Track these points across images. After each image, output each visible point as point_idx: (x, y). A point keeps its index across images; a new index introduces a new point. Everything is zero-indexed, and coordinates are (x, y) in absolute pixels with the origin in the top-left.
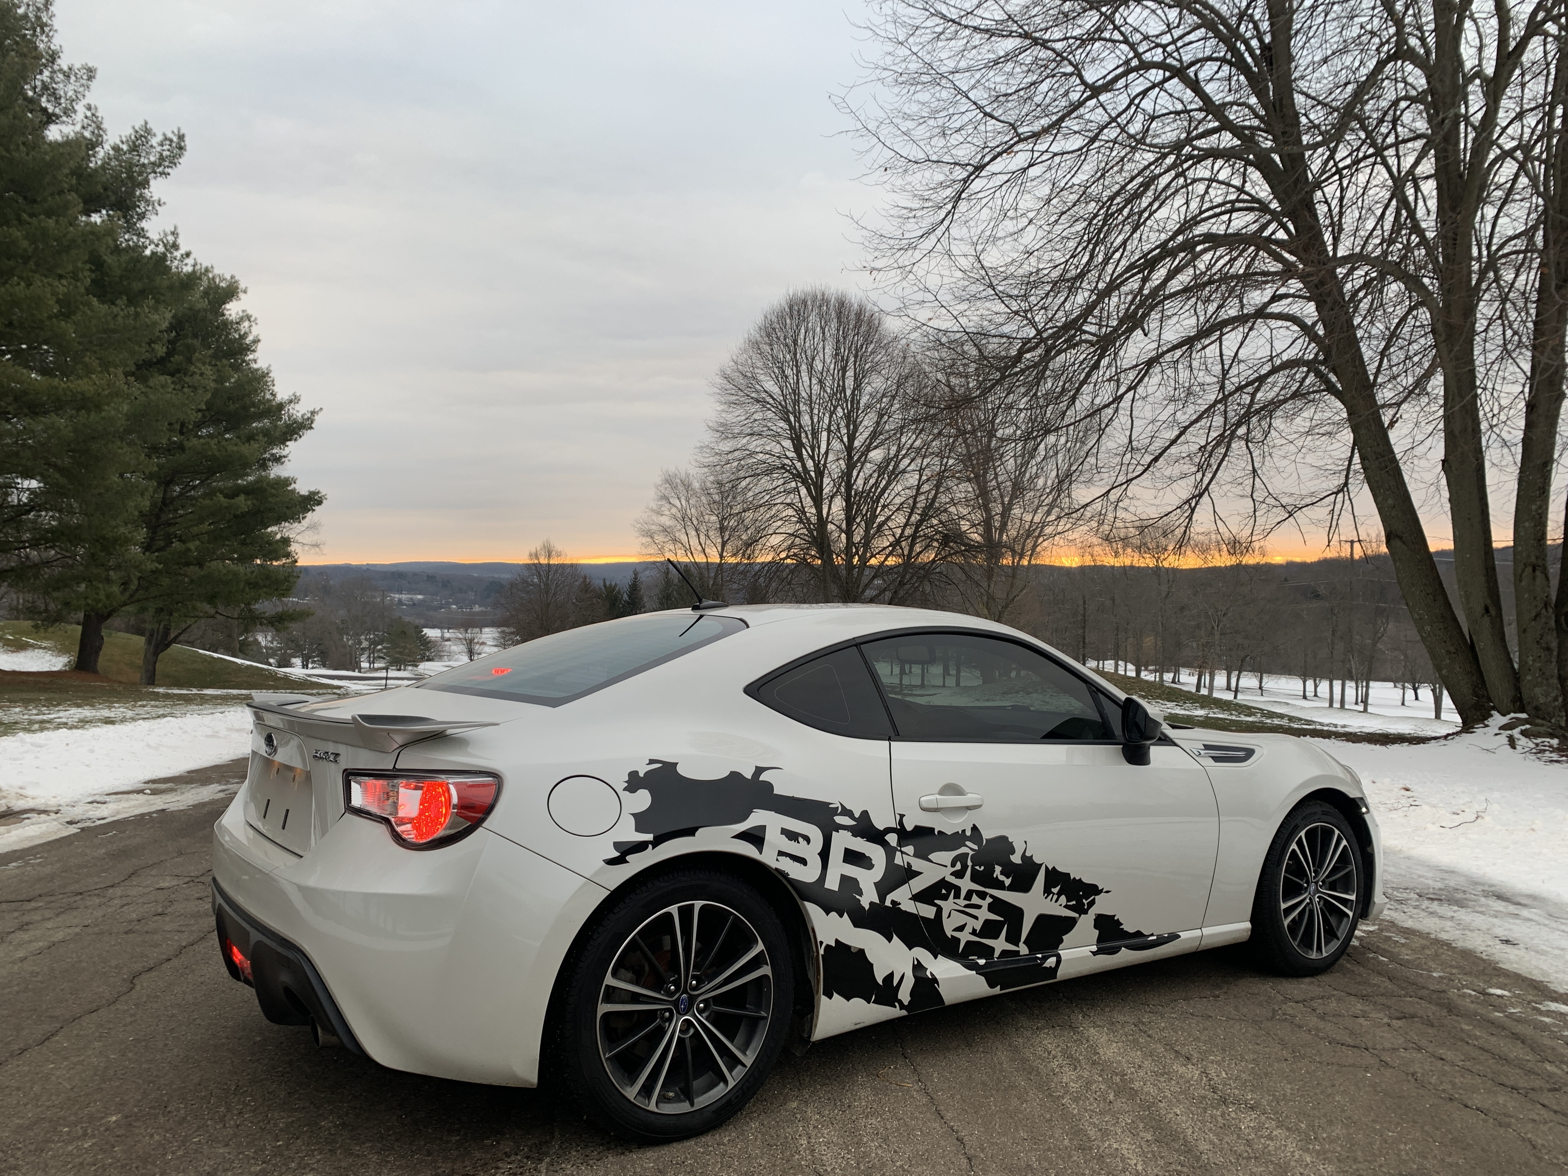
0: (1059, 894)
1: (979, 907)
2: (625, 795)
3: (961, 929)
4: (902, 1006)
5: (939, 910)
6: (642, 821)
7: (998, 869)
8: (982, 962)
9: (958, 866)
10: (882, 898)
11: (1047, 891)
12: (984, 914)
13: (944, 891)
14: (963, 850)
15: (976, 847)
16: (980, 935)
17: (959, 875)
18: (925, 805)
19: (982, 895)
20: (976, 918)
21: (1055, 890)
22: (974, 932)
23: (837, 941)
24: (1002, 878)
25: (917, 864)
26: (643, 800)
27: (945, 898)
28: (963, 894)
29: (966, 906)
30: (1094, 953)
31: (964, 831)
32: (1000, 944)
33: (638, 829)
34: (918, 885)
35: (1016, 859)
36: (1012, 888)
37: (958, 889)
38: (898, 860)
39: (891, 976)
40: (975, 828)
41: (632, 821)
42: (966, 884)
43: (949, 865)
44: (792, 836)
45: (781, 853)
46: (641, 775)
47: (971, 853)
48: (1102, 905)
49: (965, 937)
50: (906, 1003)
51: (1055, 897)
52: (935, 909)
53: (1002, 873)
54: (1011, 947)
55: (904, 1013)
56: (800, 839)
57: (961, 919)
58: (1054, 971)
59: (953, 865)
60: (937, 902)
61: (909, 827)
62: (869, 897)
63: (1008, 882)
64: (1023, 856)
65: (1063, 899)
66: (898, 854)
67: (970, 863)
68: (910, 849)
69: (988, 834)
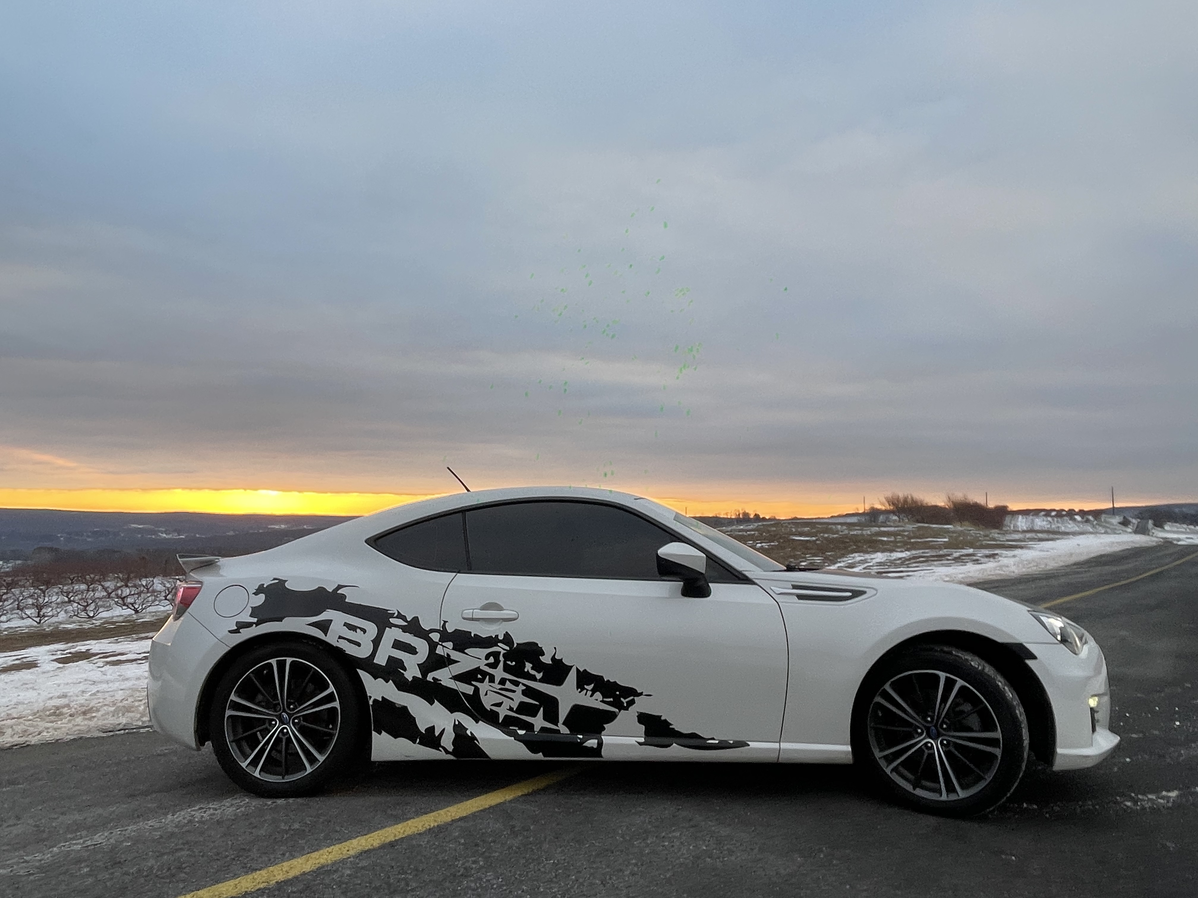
0: (594, 691)
1: (513, 691)
2: (252, 597)
3: (498, 705)
4: (447, 752)
5: (477, 690)
6: (255, 611)
7: (528, 665)
8: (521, 732)
9: (492, 660)
10: (424, 675)
11: (581, 687)
12: (518, 697)
13: (479, 676)
14: (495, 649)
15: (508, 648)
16: (515, 712)
17: (494, 666)
18: (465, 616)
19: (516, 684)
20: (512, 699)
21: (589, 687)
22: (511, 709)
23: (383, 698)
24: (533, 672)
25: (455, 655)
26: (260, 600)
27: (482, 681)
28: (497, 680)
29: (500, 689)
30: (640, 744)
31: (497, 636)
33: (252, 615)
34: (456, 669)
35: (546, 659)
36: (543, 681)
37: (492, 676)
39: (432, 728)
40: (507, 635)
41: (250, 611)
42: (499, 673)
43: (483, 658)
44: (352, 628)
45: (340, 637)
46: (266, 586)
47: (503, 652)
48: (641, 705)
49: (503, 712)
50: (450, 750)
51: (589, 693)
52: (473, 688)
53: (532, 668)
54: (550, 726)
55: (449, 757)
56: (358, 630)
57: (498, 698)
58: (596, 751)
59: (487, 659)
60: (474, 683)
62: (412, 673)
63: (539, 676)
64: (553, 658)
65: (598, 695)
66: (439, 646)
67: (502, 659)
68: (450, 645)
69: (518, 639)
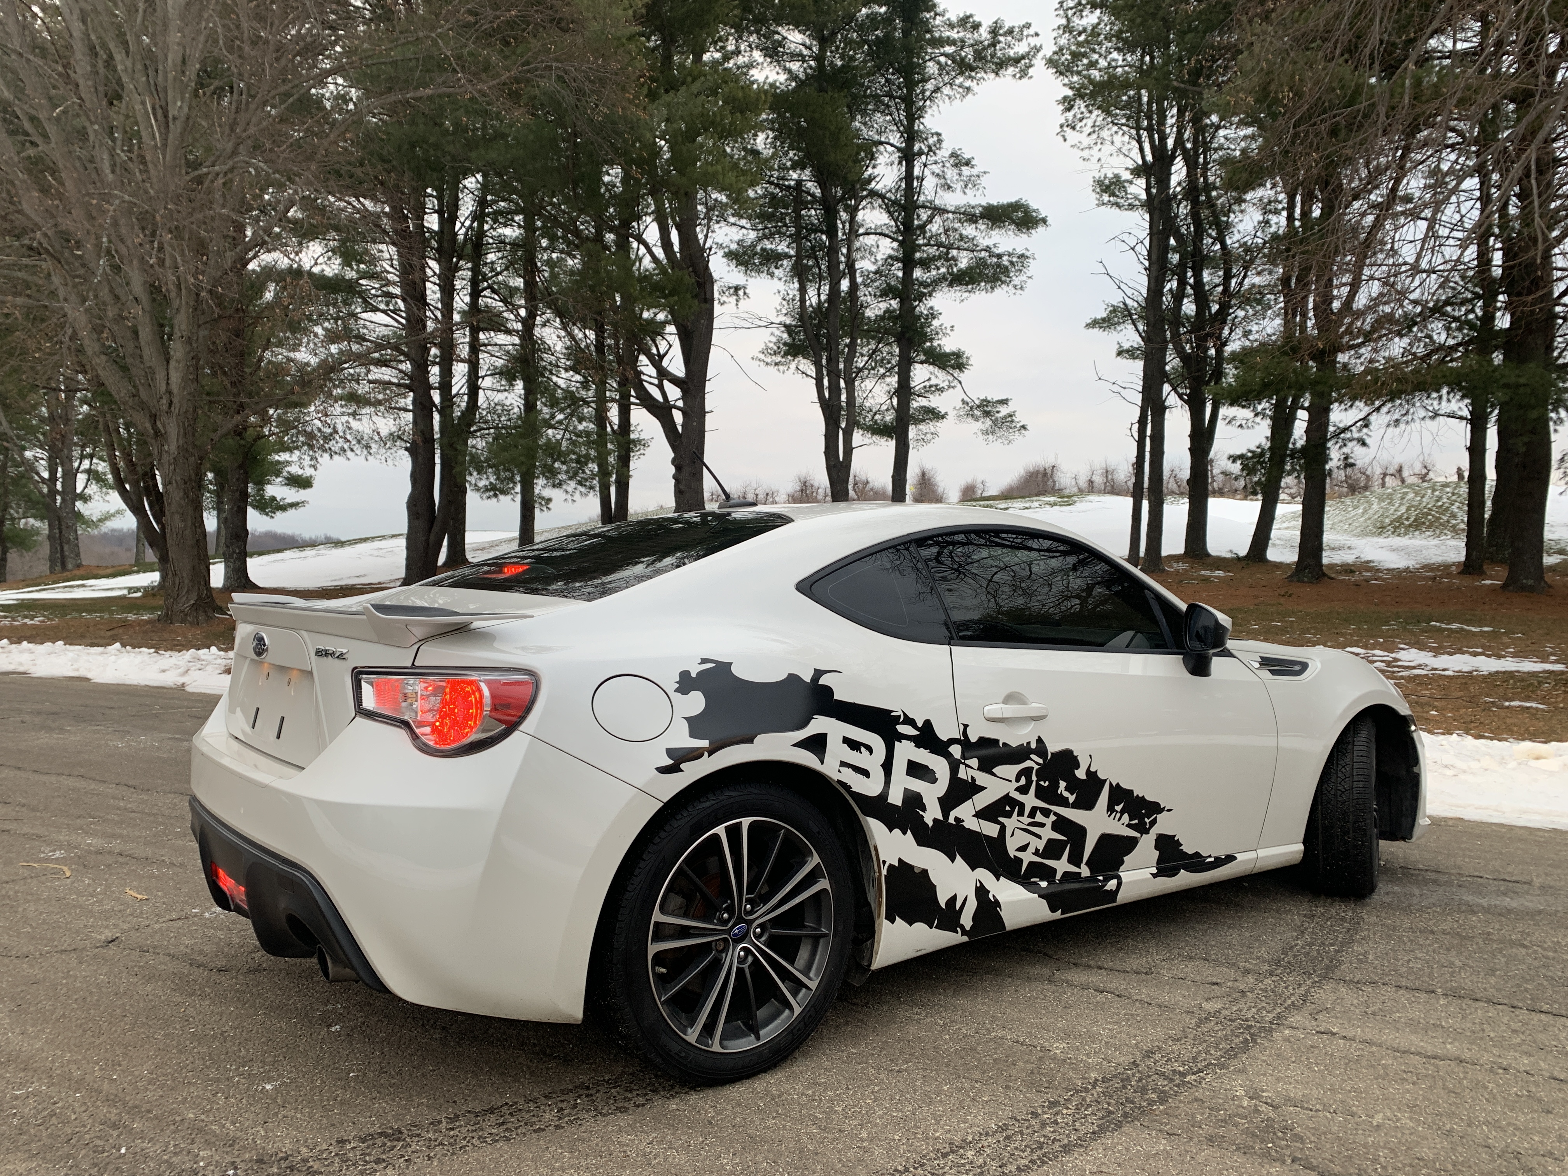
0: (1122, 812)
1: (1042, 825)
2: (677, 697)
3: (1023, 848)
4: (964, 932)
5: (1003, 828)
6: (696, 725)
7: (1063, 784)
8: (1044, 884)
9: (1023, 781)
10: (946, 815)
11: (1111, 809)
12: (1048, 833)
13: (1008, 808)
14: (1028, 764)
16: (1043, 855)
17: (1023, 790)
18: (987, 716)
19: (1046, 813)
20: (1039, 837)
21: (1118, 808)
22: (1037, 853)
23: (900, 860)
24: (1066, 794)
25: (982, 778)
26: (696, 703)
27: (1009, 815)
28: (1027, 811)
29: (1030, 824)
30: (1154, 876)
31: (1029, 743)
32: (1062, 866)
33: (693, 734)
34: (982, 800)
35: (1081, 773)
36: (1075, 805)
37: (1022, 806)
38: (962, 773)
39: (953, 899)
40: (1040, 740)
41: (685, 726)
42: (1030, 800)
43: (1014, 780)
44: (854, 745)
45: (843, 764)
46: (694, 675)
47: (1036, 767)
49: (1027, 857)
50: (968, 928)
51: (1118, 815)
52: (998, 827)
53: (1066, 789)
54: (1073, 869)
55: (965, 939)
56: (863, 749)
57: (1023, 838)
58: (1114, 894)
59: (1018, 780)
60: (1000, 819)
61: (973, 739)
62: (932, 813)
63: (1072, 799)
64: (1088, 772)
65: (1126, 818)
66: (962, 767)
67: (1034, 778)
68: (974, 762)
69: (1053, 747)
